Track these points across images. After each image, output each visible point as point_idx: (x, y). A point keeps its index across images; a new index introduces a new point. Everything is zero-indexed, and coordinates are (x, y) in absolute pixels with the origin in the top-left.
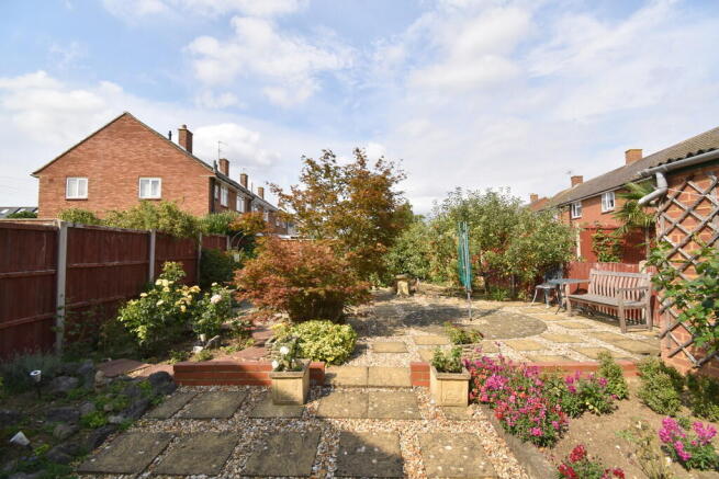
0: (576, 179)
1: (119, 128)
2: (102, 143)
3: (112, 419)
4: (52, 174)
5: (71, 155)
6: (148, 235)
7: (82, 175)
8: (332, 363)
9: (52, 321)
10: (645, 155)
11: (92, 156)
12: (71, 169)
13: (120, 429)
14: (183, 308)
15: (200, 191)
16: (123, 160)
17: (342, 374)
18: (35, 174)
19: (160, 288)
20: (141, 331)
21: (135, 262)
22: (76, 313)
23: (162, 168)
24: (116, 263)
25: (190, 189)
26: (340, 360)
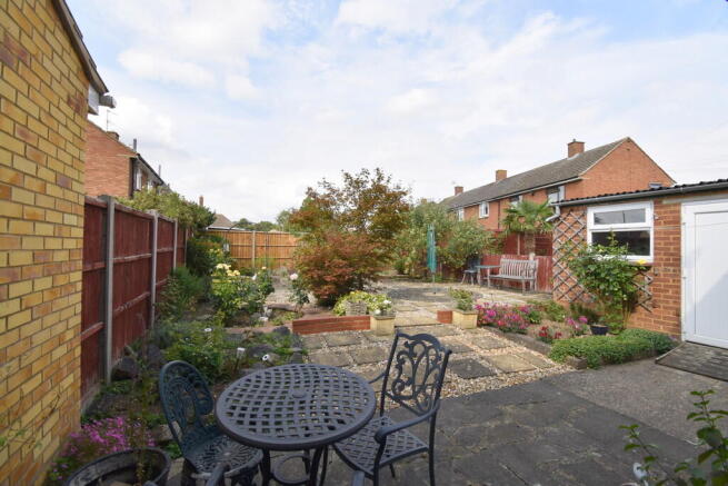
0: (459, 189)
10: (508, 175)
15: (118, 172)
25: (103, 170)
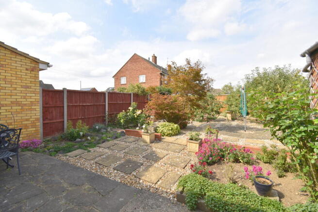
1: (133, 59)
2: (129, 65)
3: (108, 138)
4: (117, 77)
5: (122, 70)
6: (130, 94)
7: (124, 76)
8: (167, 135)
9: (105, 117)
11: (127, 70)
12: (122, 74)
13: (108, 141)
14: (136, 116)
15: (157, 78)
16: (134, 70)
17: (167, 139)
18: (113, 77)
19: (129, 110)
20: (122, 121)
21: (127, 102)
22: (110, 115)
23: (145, 71)
24: (121, 102)
26: (170, 135)
